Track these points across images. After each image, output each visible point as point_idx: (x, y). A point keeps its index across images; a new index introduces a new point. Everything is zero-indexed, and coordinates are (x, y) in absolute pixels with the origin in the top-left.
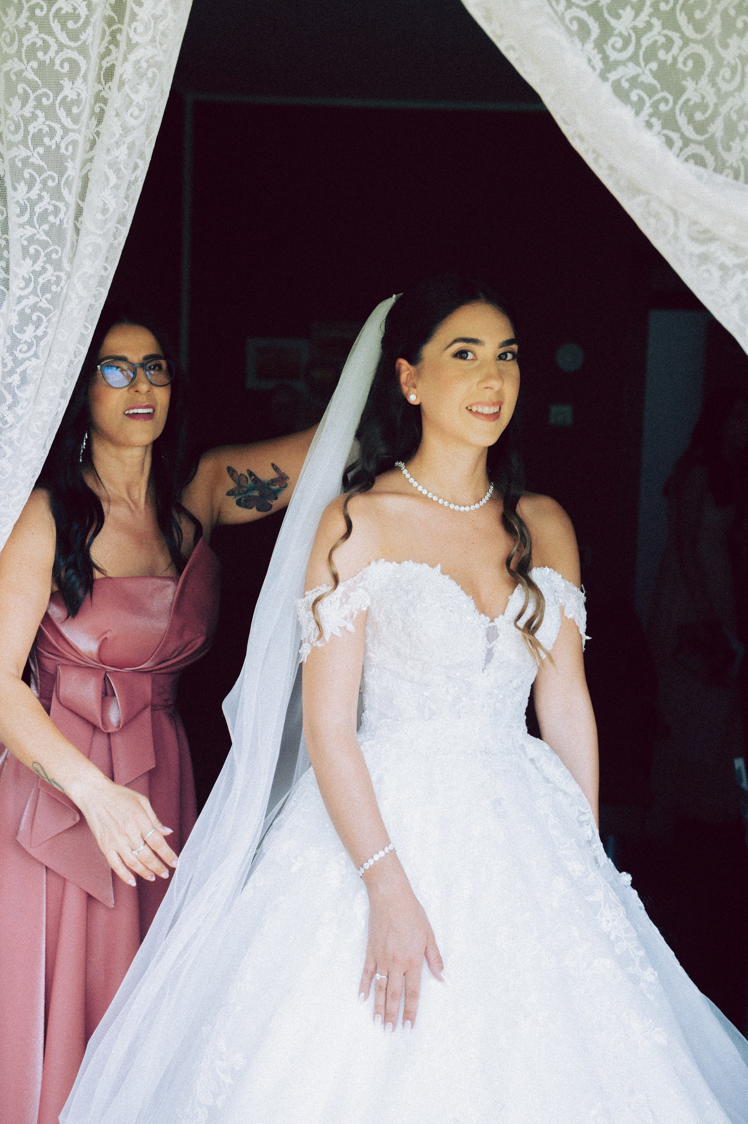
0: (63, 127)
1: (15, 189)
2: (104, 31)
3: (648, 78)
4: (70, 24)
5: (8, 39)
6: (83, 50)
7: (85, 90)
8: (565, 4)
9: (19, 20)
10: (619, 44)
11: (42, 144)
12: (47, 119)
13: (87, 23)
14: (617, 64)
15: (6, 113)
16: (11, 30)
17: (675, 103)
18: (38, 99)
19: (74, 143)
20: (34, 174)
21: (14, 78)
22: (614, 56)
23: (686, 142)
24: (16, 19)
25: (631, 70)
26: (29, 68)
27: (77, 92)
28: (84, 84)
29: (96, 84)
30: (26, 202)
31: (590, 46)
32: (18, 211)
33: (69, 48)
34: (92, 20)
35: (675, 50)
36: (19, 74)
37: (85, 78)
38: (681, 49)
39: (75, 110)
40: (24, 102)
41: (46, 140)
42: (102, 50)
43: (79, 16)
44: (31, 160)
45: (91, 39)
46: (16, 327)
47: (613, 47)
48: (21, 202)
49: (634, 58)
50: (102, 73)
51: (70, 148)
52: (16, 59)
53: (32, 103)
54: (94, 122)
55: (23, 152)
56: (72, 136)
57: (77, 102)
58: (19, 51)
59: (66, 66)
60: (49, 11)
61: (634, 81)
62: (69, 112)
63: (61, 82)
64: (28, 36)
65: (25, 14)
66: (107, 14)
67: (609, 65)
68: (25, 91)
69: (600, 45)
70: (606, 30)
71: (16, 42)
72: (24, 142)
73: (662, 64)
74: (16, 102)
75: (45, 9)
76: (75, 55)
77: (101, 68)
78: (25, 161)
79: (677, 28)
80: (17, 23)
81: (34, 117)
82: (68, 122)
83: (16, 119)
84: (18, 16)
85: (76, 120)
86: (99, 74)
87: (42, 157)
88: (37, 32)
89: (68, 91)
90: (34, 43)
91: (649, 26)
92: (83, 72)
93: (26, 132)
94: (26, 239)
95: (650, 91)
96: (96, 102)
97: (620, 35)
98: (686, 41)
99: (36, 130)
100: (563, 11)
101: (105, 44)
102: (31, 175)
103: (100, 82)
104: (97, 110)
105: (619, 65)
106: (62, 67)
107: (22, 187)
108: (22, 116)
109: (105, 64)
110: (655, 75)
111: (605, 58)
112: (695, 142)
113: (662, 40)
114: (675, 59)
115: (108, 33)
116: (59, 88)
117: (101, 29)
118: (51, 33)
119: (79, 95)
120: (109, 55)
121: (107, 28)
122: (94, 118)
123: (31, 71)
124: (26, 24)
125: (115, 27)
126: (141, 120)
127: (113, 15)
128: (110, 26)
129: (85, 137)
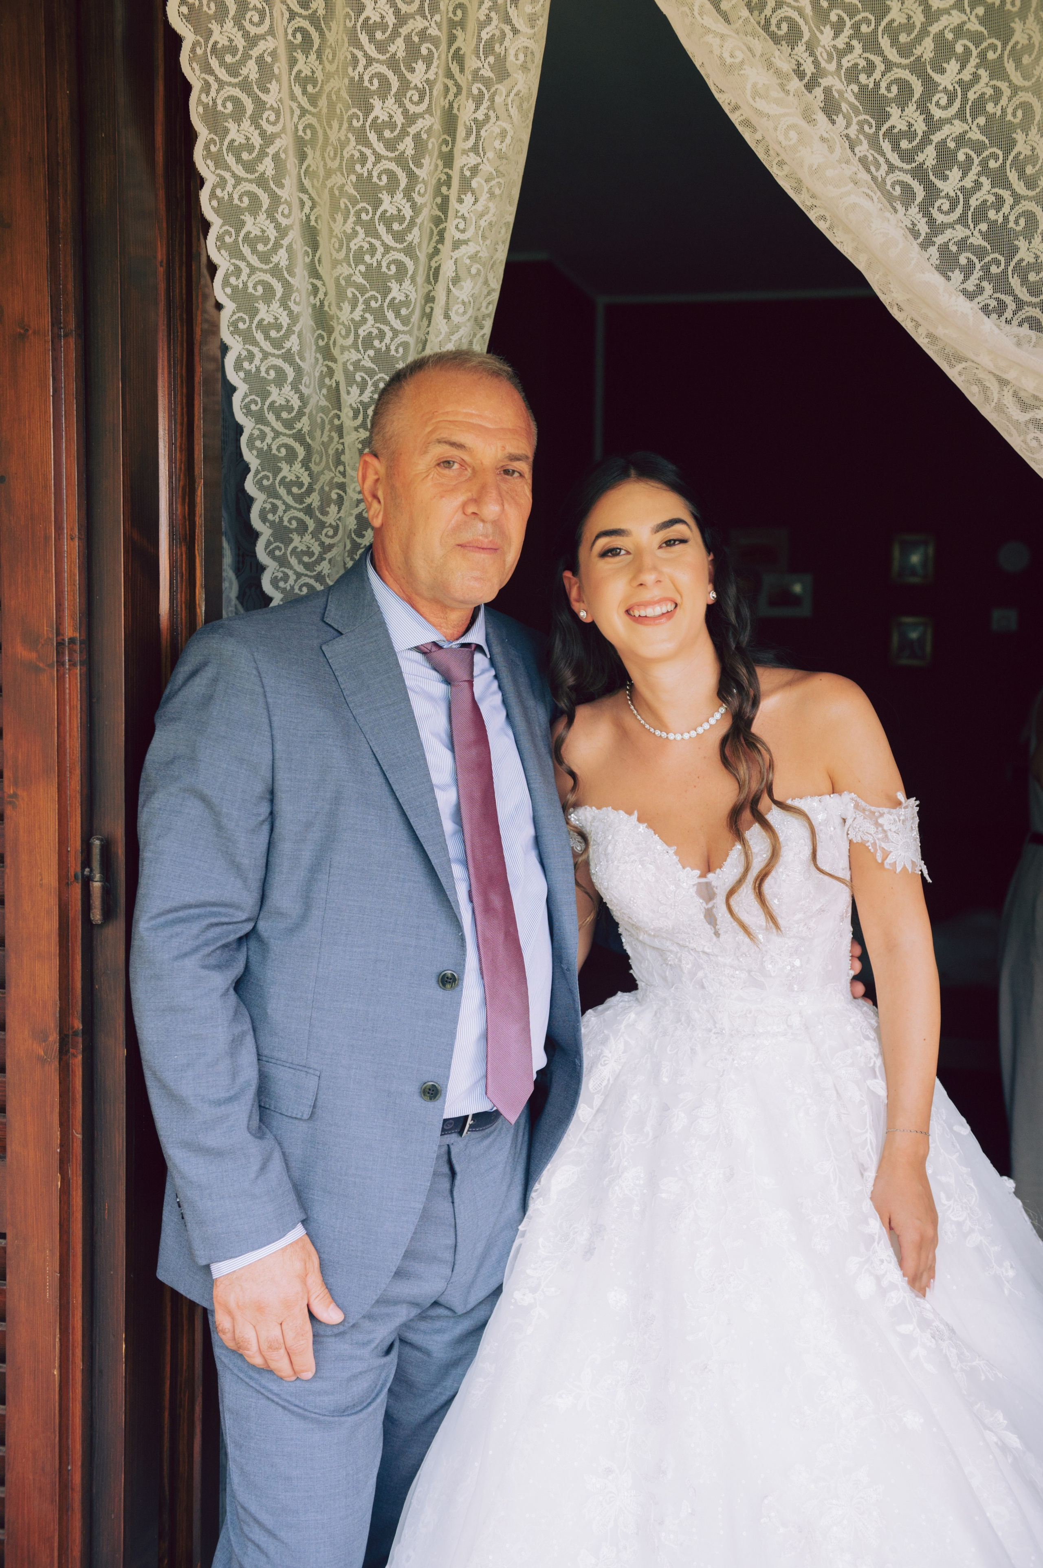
0: (392, 329)
1: (348, 393)
2: (432, 231)
3: (977, 240)
4: (396, 226)
5: (337, 246)
6: (409, 251)
7: (413, 291)
8: (886, 169)
9: (347, 225)
10: (946, 207)
11: (372, 347)
12: (376, 321)
13: (412, 223)
14: (944, 227)
15: (338, 318)
16: (339, 235)
17: (1007, 264)
18: (367, 303)
19: (405, 345)
20: (366, 377)
21: (343, 283)
22: (940, 218)
23: (1020, 304)
24: (343, 225)
25: (960, 232)
26: (357, 272)
27: (405, 293)
28: (412, 286)
29: (426, 284)
30: (359, 405)
31: (914, 210)
32: (351, 414)
33: (395, 249)
34: (418, 221)
35: (1006, 209)
36: (348, 278)
37: (413, 280)
38: (1012, 208)
39: (404, 311)
40: (354, 307)
41: (376, 343)
42: (431, 250)
43: (404, 217)
44: (362, 363)
45: (419, 240)
46: (355, 531)
47: (940, 209)
48: (355, 406)
49: (962, 220)
50: (431, 273)
51: (401, 350)
52: (344, 264)
53: (361, 306)
54: (425, 322)
55: (354, 356)
56: (402, 338)
57: (406, 303)
58: (347, 255)
59: (393, 268)
60: (374, 214)
61: (963, 244)
62: (398, 315)
63: (389, 284)
64: (355, 241)
65: (352, 219)
66: (434, 214)
67: (935, 228)
68: (354, 295)
69: (925, 209)
70: (932, 193)
71: (345, 247)
72: (355, 345)
73: (993, 224)
74: (346, 307)
75: (371, 213)
76: (401, 257)
77: (430, 267)
78: (357, 365)
79: (1007, 185)
80: (344, 228)
81: (364, 320)
82: (397, 324)
83: (346, 323)
84: (345, 221)
85: (405, 321)
86: (428, 275)
87: (373, 360)
88: (364, 235)
89: (396, 292)
90: (361, 247)
91: (978, 185)
92: (410, 273)
93: (357, 335)
94: (360, 442)
95: (980, 253)
96: (426, 303)
97: (947, 195)
98: (1017, 198)
99: (365, 333)
100: (884, 175)
101: (433, 244)
102: (363, 378)
103: (429, 283)
104: (428, 310)
105: (947, 228)
106: (389, 269)
107: (355, 390)
108: (352, 320)
109: (434, 264)
110: (985, 236)
111: (931, 221)
112: (1030, 304)
113: (991, 199)
114: (1006, 218)
115: (435, 232)
116: (386, 291)
117: (428, 230)
118: (377, 236)
119: (407, 296)
120: (437, 254)
121: (434, 228)
122: (425, 319)
123: (359, 275)
124: (353, 229)
125: (441, 226)
126: (467, 317)
127: (440, 214)
128: (437, 226)
129: (418, 338)
